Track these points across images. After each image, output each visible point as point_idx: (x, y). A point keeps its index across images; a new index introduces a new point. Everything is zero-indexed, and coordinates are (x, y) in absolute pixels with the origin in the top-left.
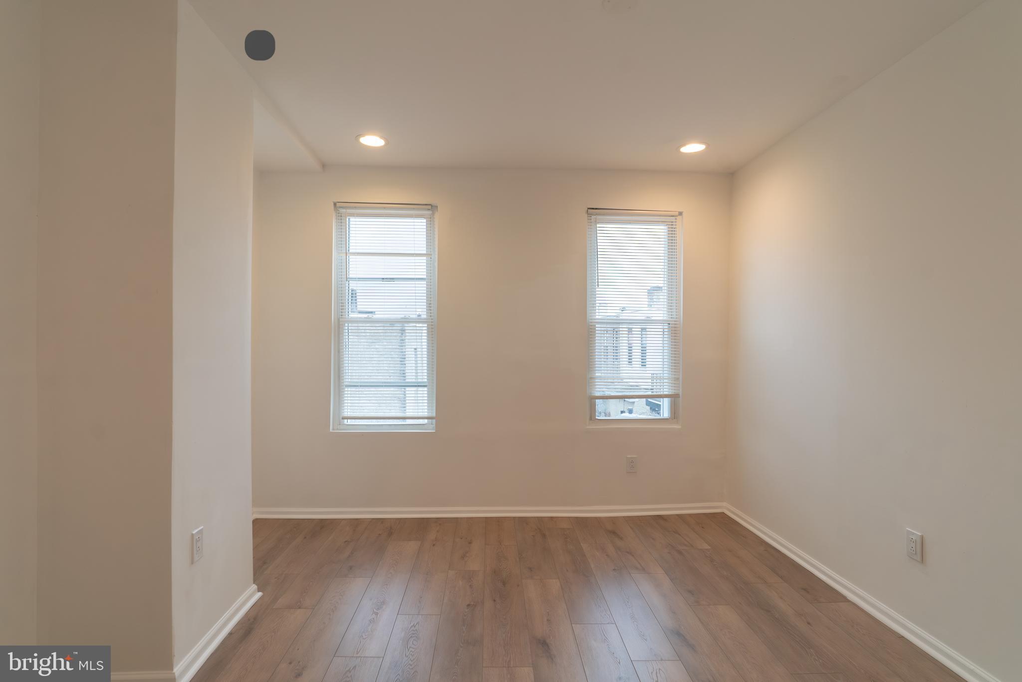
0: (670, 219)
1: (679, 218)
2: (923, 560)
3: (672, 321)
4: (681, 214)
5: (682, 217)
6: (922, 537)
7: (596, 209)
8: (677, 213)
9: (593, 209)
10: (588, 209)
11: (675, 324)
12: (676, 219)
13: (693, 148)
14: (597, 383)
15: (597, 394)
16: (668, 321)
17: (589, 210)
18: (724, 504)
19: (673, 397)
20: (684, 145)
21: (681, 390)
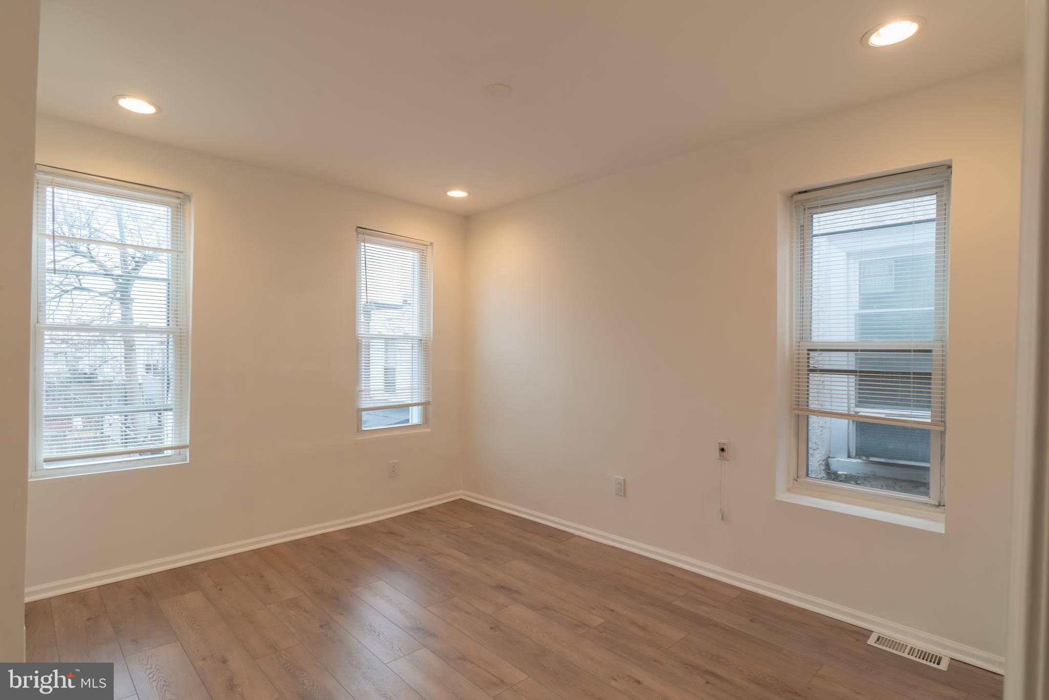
0: (422, 248)
1: (430, 247)
2: (625, 495)
3: (424, 337)
4: (431, 244)
5: (433, 248)
6: (624, 480)
7: (364, 229)
8: (429, 244)
9: (362, 228)
10: (358, 227)
11: (426, 340)
12: (427, 248)
13: (457, 194)
14: (362, 396)
15: (364, 406)
16: (419, 337)
17: (358, 229)
18: (461, 491)
19: (425, 405)
20: (450, 190)
21: (431, 398)
